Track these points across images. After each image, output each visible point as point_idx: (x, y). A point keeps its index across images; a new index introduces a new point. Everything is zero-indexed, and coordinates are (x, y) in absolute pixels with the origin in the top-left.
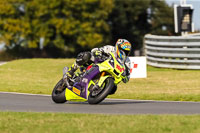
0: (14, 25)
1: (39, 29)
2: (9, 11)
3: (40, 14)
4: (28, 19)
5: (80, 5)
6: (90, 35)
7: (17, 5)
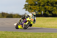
0: (34, 8)
1: (41, 9)
2: (33, 3)
3: (42, 4)
4: (38, 6)
5: (53, 2)
6: (56, 11)
7: (35, 2)
